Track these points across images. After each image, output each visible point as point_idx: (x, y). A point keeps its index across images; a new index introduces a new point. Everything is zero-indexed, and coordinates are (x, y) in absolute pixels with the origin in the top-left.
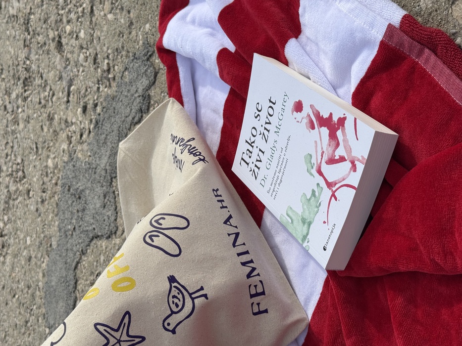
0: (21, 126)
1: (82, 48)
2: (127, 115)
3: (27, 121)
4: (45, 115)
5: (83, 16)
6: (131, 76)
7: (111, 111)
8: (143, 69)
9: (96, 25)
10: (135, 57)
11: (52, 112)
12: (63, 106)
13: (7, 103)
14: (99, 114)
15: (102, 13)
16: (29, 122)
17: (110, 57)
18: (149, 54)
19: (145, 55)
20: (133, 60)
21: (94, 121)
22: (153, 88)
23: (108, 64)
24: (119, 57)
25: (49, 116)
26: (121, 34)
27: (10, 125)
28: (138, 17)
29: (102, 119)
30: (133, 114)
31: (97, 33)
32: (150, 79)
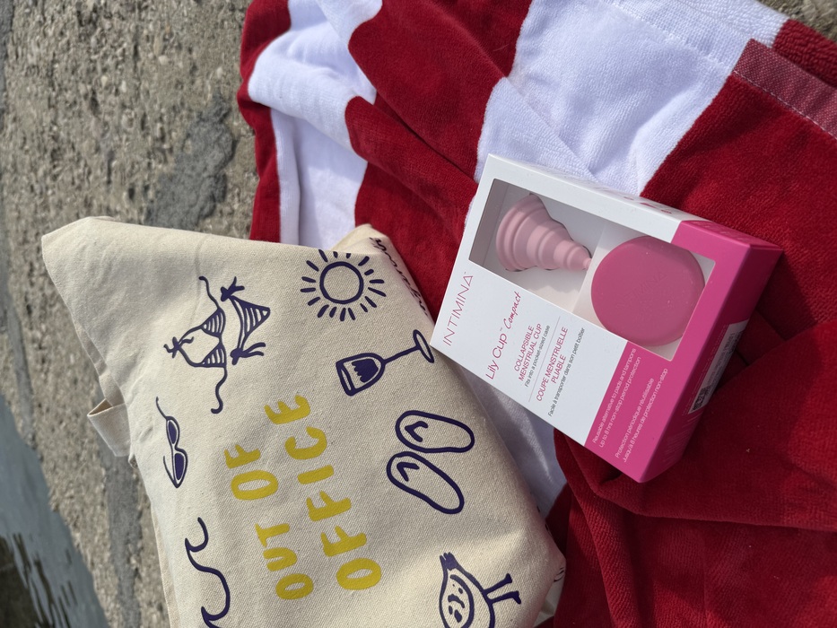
0: (53, 213)
1: (123, 106)
2: (192, 203)
3: (60, 205)
4: (80, 200)
5: (123, 61)
6: (196, 147)
7: (168, 197)
8: (214, 136)
9: (142, 72)
10: (201, 119)
11: (90, 196)
12: (103, 189)
13: (33, 182)
14: (152, 201)
15: (151, 55)
16: (61, 208)
17: (165, 118)
18: (224, 112)
19: (216, 114)
20: (198, 123)
21: (145, 210)
22: (230, 164)
23: (162, 129)
24: (177, 119)
25: (86, 201)
26: (179, 84)
27: (39, 211)
28: (205, 57)
29: (155, 208)
30: (200, 203)
31: (145, 85)
32: (226, 151)
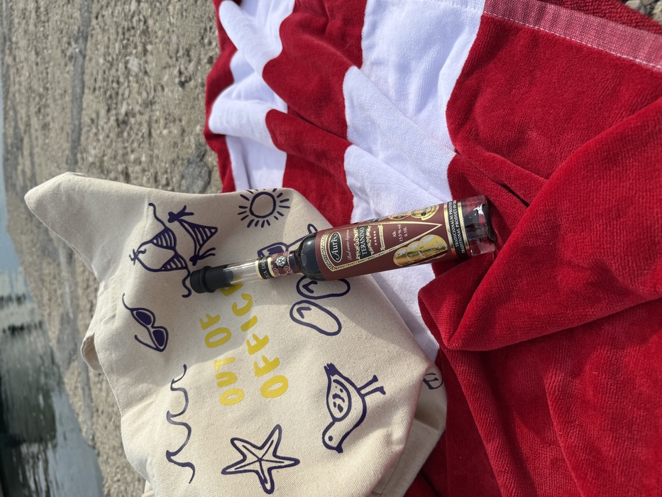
1: (144, 171)
5: (143, 141)
6: (188, 183)
8: (197, 172)
9: (154, 144)
10: (189, 162)
15: (158, 132)
17: (169, 171)
18: (202, 154)
19: (198, 156)
20: (188, 166)
22: (208, 188)
23: (167, 179)
24: (176, 168)
26: (175, 144)
28: (189, 122)
31: (156, 151)
32: (205, 179)
